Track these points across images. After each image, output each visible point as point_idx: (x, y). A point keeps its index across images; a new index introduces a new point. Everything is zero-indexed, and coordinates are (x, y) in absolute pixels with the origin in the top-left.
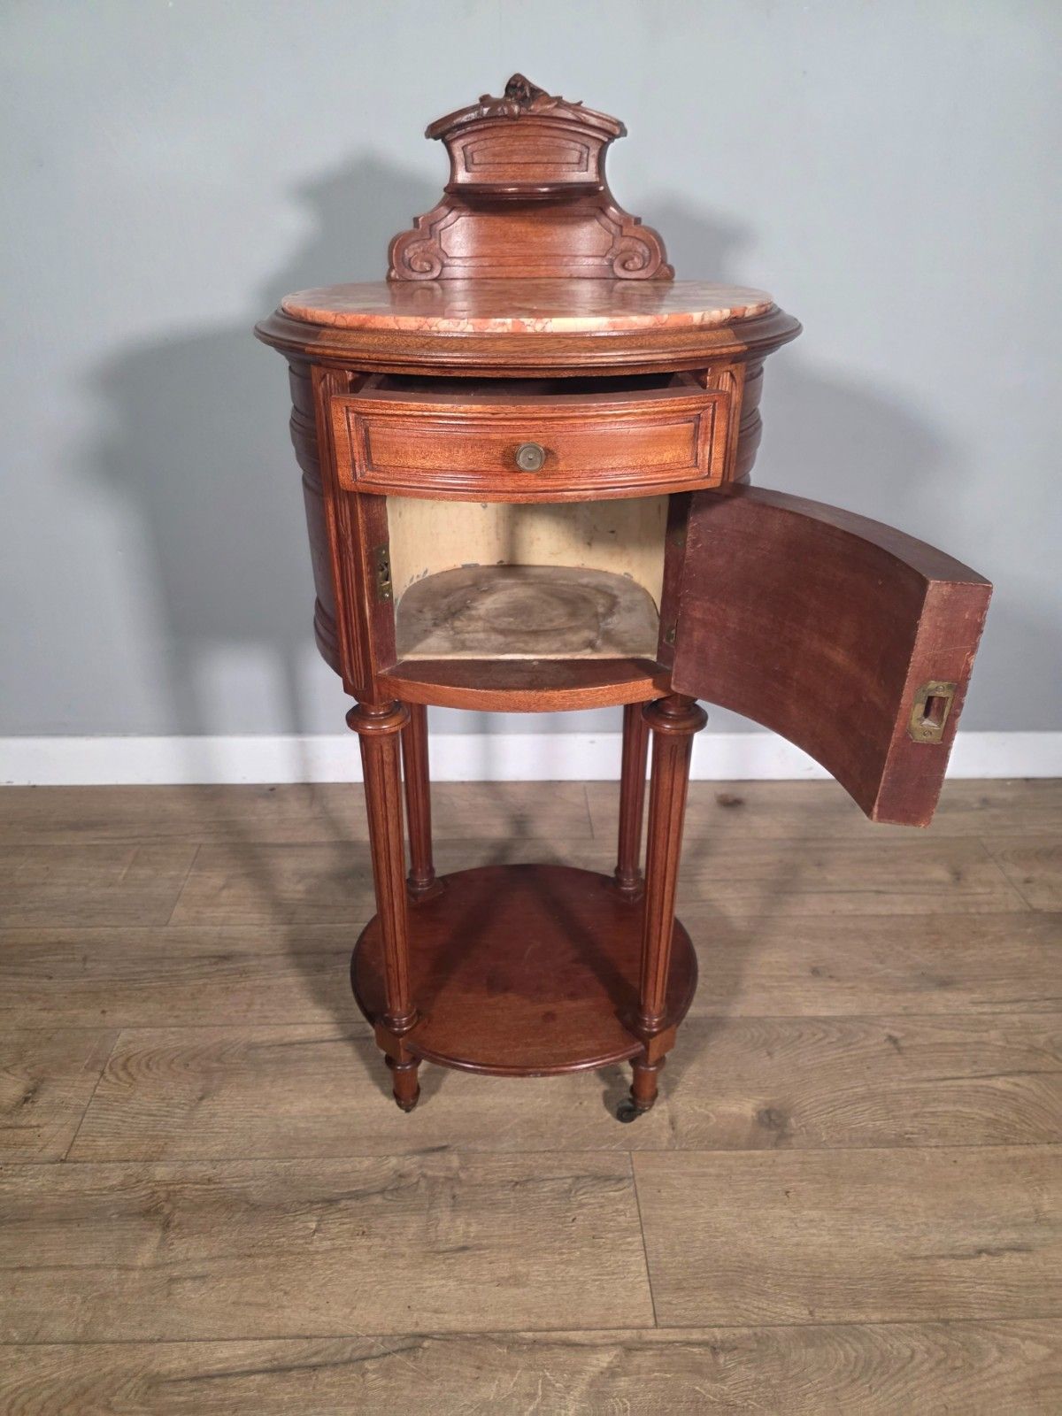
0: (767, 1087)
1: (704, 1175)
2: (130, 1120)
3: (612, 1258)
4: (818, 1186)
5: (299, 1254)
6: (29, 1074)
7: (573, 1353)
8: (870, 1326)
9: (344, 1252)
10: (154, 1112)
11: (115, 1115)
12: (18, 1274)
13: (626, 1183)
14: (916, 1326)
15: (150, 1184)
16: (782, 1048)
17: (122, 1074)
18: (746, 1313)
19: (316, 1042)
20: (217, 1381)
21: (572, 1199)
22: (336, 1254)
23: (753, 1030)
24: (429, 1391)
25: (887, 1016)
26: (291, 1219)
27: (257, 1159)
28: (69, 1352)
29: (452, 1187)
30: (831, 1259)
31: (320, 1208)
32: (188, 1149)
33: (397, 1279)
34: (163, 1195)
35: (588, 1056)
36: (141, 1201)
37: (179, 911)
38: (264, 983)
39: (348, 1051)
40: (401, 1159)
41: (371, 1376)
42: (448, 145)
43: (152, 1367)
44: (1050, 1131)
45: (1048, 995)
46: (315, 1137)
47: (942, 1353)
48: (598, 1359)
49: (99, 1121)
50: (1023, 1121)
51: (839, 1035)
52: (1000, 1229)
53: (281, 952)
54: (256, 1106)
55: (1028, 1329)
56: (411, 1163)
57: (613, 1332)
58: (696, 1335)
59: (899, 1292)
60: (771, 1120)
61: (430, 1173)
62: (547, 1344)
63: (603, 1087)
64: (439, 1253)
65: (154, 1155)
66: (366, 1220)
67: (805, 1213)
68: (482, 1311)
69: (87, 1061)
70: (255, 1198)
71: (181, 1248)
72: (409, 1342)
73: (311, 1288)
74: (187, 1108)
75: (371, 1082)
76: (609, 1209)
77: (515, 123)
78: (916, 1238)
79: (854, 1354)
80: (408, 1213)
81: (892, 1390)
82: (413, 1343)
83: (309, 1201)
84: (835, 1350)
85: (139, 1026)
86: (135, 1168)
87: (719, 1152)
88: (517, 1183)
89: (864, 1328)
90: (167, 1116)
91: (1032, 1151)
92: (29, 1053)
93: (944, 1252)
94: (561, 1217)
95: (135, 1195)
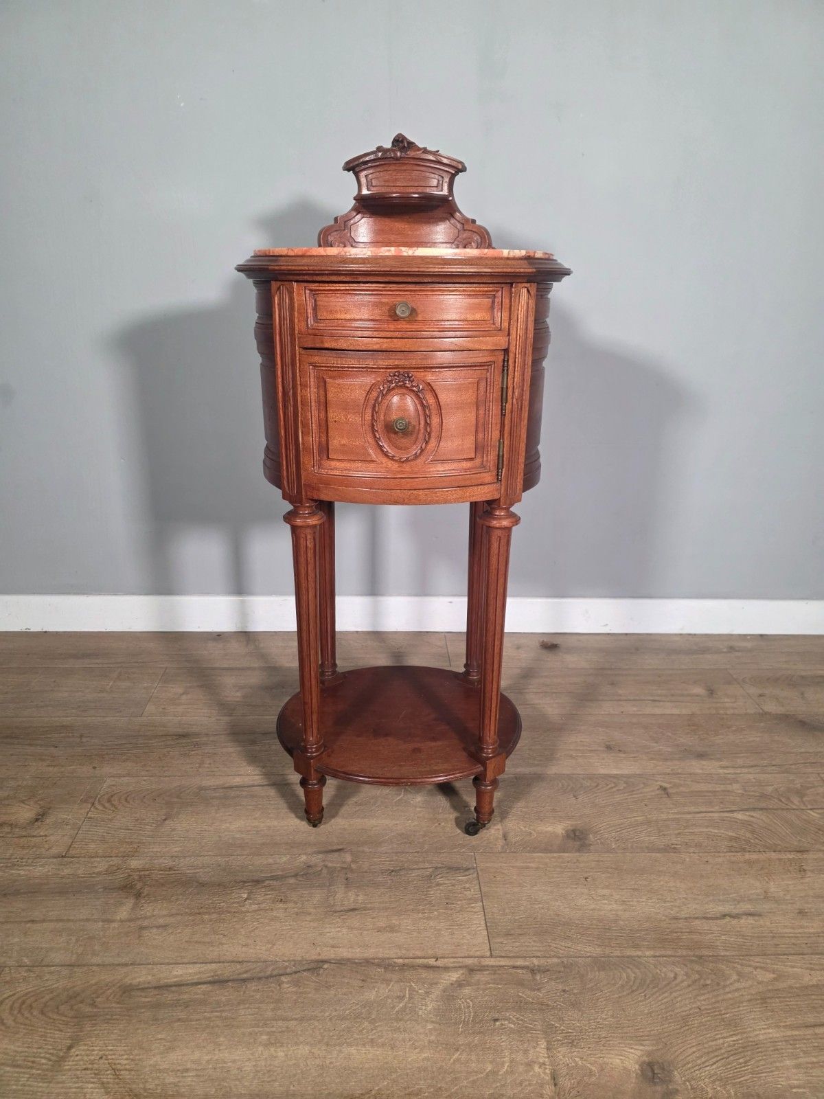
0: (573, 816)
1: (528, 867)
2: (113, 832)
3: (461, 916)
4: (608, 875)
5: (234, 912)
6: (40, 805)
7: (432, 972)
9: (267, 912)
10: (131, 828)
11: (102, 829)
12: (29, 925)
13: (472, 871)
14: (678, 959)
15: (127, 871)
16: (584, 793)
17: (107, 805)
18: (556, 950)
19: (249, 786)
20: (174, 989)
21: (433, 881)
22: (262, 913)
23: (563, 782)
24: (327, 994)
25: (659, 775)
27: (205, 856)
28: (65, 972)
29: (346, 874)
30: (617, 918)
31: (250, 886)
32: (156, 850)
33: (305, 928)
34: (136, 878)
35: (443, 772)
36: (120, 881)
37: (150, 708)
38: (212, 751)
39: (272, 792)
40: (309, 856)
41: (285, 985)
42: (357, 174)
43: (127, 980)
44: (775, 844)
45: (774, 763)
46: (247, 843)
47: (697, 976)
48: (449, 976)
49: (90, 833)
50: (756, 838)
51: (625, 785)
52: (739, 902)
53: (225, 732)
54: (205, 824)
55: (759, 962)
56: (317, 859)
57: (460, 960)
58: (520, 962)
59: (666, 939)
60: (575, 836)
61: (330, 865)
62: (413, 966)
63: (455, 814)
64: (336, 912)
65: (130, 853)
66: (283, 893)
67: (599, 891)
68: (366, 947)
69: (82, 797)
70: (203, 879)
71: (148, 909)
72: (313, 965)
73: (243, 933)
74: (154, 825)
75: (288, 811)
76: (458, 887)
77: (398, 162)
78: (679, 907)
79: (633, 975)
80: (313, 888)
81: (660, 998)
82: (316, 966)
83: (243, 882)
84: (620, 972)
85: (120, 776)
86: (116, 861)
87: (538, 854)
88: (392, 871)
89: (643, 960)
90: (140, 830)
91: (762, 856)
92: (40, 792)
93: (698, 915)
94: (424, 891)
95: (115, 877)
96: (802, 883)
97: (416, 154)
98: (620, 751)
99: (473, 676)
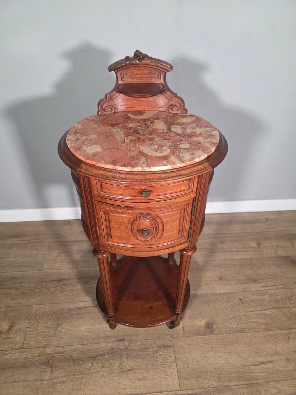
0: (208, 316)
2: (38, 335)
3: (169, 371)
4: (221, 346)
5: (87, 374)
6: (9, 321)
9: (99, 373)
10: (45, 332)
11: (35, 333)
12: (14, 384)
13: (172, 348)
14: (245, 386)
15: (46, 355)
16: (212, 303)
17: (35, 320)
18: (203, 385)
19: (87, 307)
21: (158, 353)
22: (97, 373)
23: (204, 298)
25: (239, 292)
27: (74, 345)
29: (126, 352)
30: (224, 367)
31: (92, 360)
32: (56, 343)
33: (113, 380)
34: (50, 358)
36: (44, 360)
37: (46, 266)
38: (71, 288)
40: (112, 343)
42: (116, 73)
44: (280, 326)
45: (281, 283)
46: (89, 338)
47: (251, 393)
49: (30, 335)
50: (273, 323)
51: (226, 298)
52: (266, 356)
53: (76, 278)
54: (72, 329)
55: (272, 385)
56: (115, 345)
57: (170, 392)
58: (190, 392)
59: (241, 376)
60: (209, 326)
61: (120, 347)
64: (124, 371)
65: (46, 345)
66: (104, 363)
67: (218, 354)
68: (136, 388)
69: (25, 316)
70: (75, 357)
71: (57, 373)
73: (91, 384)
74: (54, 330)
75: (103, 319)
76: (167, 356)
77: (137, 66)
78: (246, 360)
80: (115, 360)
83: (89, 358)
84: (225, 394)
85: (38, 304)
86: (41, 350)
87: (195, 337)
88: (143, 349)
89: (232, 387)
90: (49, 333)
91: (275, 332)
92: (9, 314)
93: (252, 364)
94: (155, 359)
95: (42, 358)
96: (289, 345)
97: (147, 62)
98: (225, 280)
99: (171, 263)
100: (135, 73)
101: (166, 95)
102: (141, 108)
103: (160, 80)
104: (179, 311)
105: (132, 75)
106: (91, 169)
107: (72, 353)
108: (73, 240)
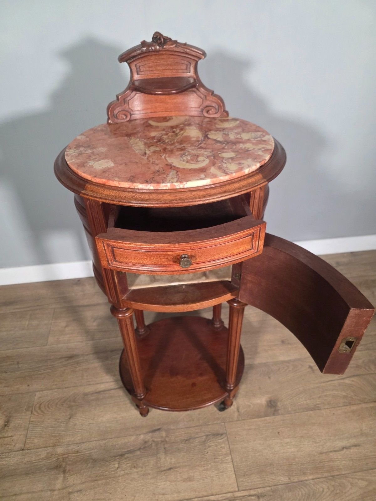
0: (269, 391)
2: (45, 430)
3: (222, 466)
4: (289, 429)
5: (113, 477)
6: (5, 415)
8: (309, 481)
9: (129, 475)
10: (54, 426)
11: (39, 429)
12: (14, 497)
13: (224, 436)
14: (324, 479)
15: (56, 456)
16: (273, 375)
17: (39, 411)
18: (268, 482)
19: (109, 390)
21: (206, 444)
22: (126, 476)
23: (263, 368)
25: (308, 358)
26: (109, 464)
27: (93, 441)
29: (164, 445)
30: (295, 457)
31: (118, 458)
32: (68, 440)
33: (149, 483)
34: (61, 460)
36: (54, 463)
37: (51, 339)
38: (86, 367)
40: (145, 435)
42: (129, 64)
44: (364, 398)
45: (362, 343)
46: (113, 430)
47: (333, 488)
49: (34, 432)
50: (355, 395)
51: (292, 367)
52: (349, 439)
53: (91, 353)
54: (90, 419)
55: (360, 476)
56: (148, 437)
57: (224, 495)
58: (252, 492)
59: (318, 467)
60: (271, 404)
61: (155, 440)
64: (162, 471)
65: (56, 443)
66: (135, 461)
67: (285, 440)
68: (179, 492)
69: (25, 407)
70: (95, 457)
71: (71, 480)
73: (119, 491)
74: (65, 423)
75: (131, 405)
76: (219, 447)
77: (157, 53)
78: (322, 445)
79: (304, 492)
80: (149, 457)
83: (114, 456)
84: (298, 491)
85: (42, 390)
86: (50, 450)
87: (255, 420)
88: (186, 440)
89: (307, 482)
90: (58, 427)
91: (359, 407)
92: (3, 406)
93: (331, 450)
94: (202, 452)
95: (51, 461)
97: (171, 48)
98: (288, 343)
99: (217, 325)
100: (156, 64)
101: (199, 93)
102: (166, 113)
103: (190, 72)
104: (231, 386)
105: (151, 67)
106: (101, 190)
107: (91, 451)
108: (85, 304)
